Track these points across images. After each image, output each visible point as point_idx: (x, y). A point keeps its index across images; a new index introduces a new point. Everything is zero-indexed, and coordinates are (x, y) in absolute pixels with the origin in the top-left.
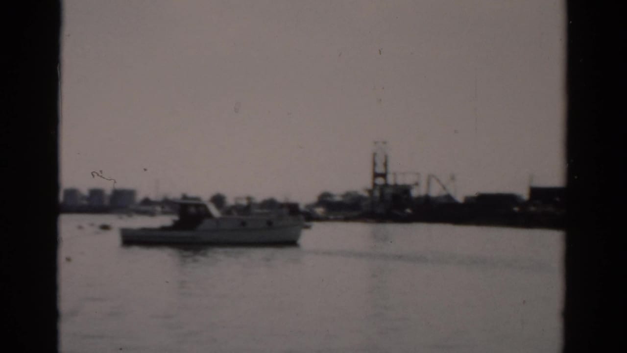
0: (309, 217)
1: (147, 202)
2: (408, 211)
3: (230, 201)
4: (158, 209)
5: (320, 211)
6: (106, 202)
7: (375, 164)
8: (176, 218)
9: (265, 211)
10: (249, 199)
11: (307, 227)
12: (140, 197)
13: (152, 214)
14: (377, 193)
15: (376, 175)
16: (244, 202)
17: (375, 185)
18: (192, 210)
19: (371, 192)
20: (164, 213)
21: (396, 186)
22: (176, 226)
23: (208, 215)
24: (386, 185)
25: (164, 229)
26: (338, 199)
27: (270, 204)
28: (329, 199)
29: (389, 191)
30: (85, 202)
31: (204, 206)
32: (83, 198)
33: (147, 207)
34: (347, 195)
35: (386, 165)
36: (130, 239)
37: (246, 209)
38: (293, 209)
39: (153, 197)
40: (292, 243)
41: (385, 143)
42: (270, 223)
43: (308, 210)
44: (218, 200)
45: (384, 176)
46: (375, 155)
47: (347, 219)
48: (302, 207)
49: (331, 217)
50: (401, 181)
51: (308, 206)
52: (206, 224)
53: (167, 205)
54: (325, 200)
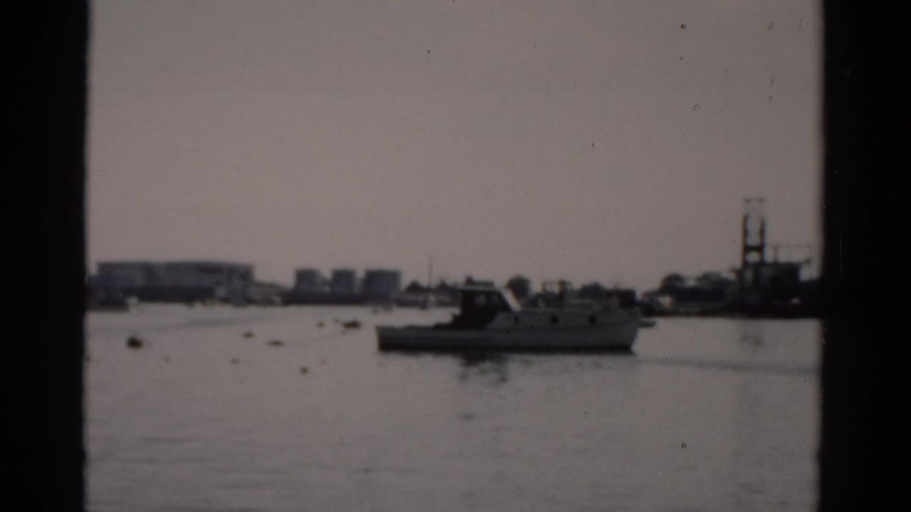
0: (648, 310)
1: (415, 288)
2: (796, 301)
3: (536, 288)
4: (432, 298)
5: (666, 301)
6: (357, 288)
7: (746, 233)
8: (457, 311)
9: (587, 301)
10: (563, 284)
11: (650, 325)
12: (405, 281)
13: (423, 306)
14: (749, 275)
15: (747, 249)
16: (556, 289)
17: (745, 264)
18: (481, 300)
19: (740, 273)
20: (441, 304)
21: (775, 265)
22: (457, 323)
23: (505, 307)
24: (762, 263)
25: (439, 327)
26: (691, 283)
27: (593, 291)
28: (678, 284)
29: (766, 272)
30: (327, 289)
31: (499, 295)
32: (325, 282)
33: (417, 295)
34: (705, 278)
35: (762, 232)
36: (391, 342)
37: (558, 298)
38: (626, 298)
39: (424, 281)
40: (623, 348)
41: (761, 201)
42: (592, 319)
43: (647, 300)
44: (518, 286)
45: (760, 249)
46: (745, 219)
47: (704, 313)
48: (639, 296)
49: (682, 310)
50: (784, 257)
51: (647, 294)
52: (500, 320)
53: (446, 292)
54: (672, 285)
